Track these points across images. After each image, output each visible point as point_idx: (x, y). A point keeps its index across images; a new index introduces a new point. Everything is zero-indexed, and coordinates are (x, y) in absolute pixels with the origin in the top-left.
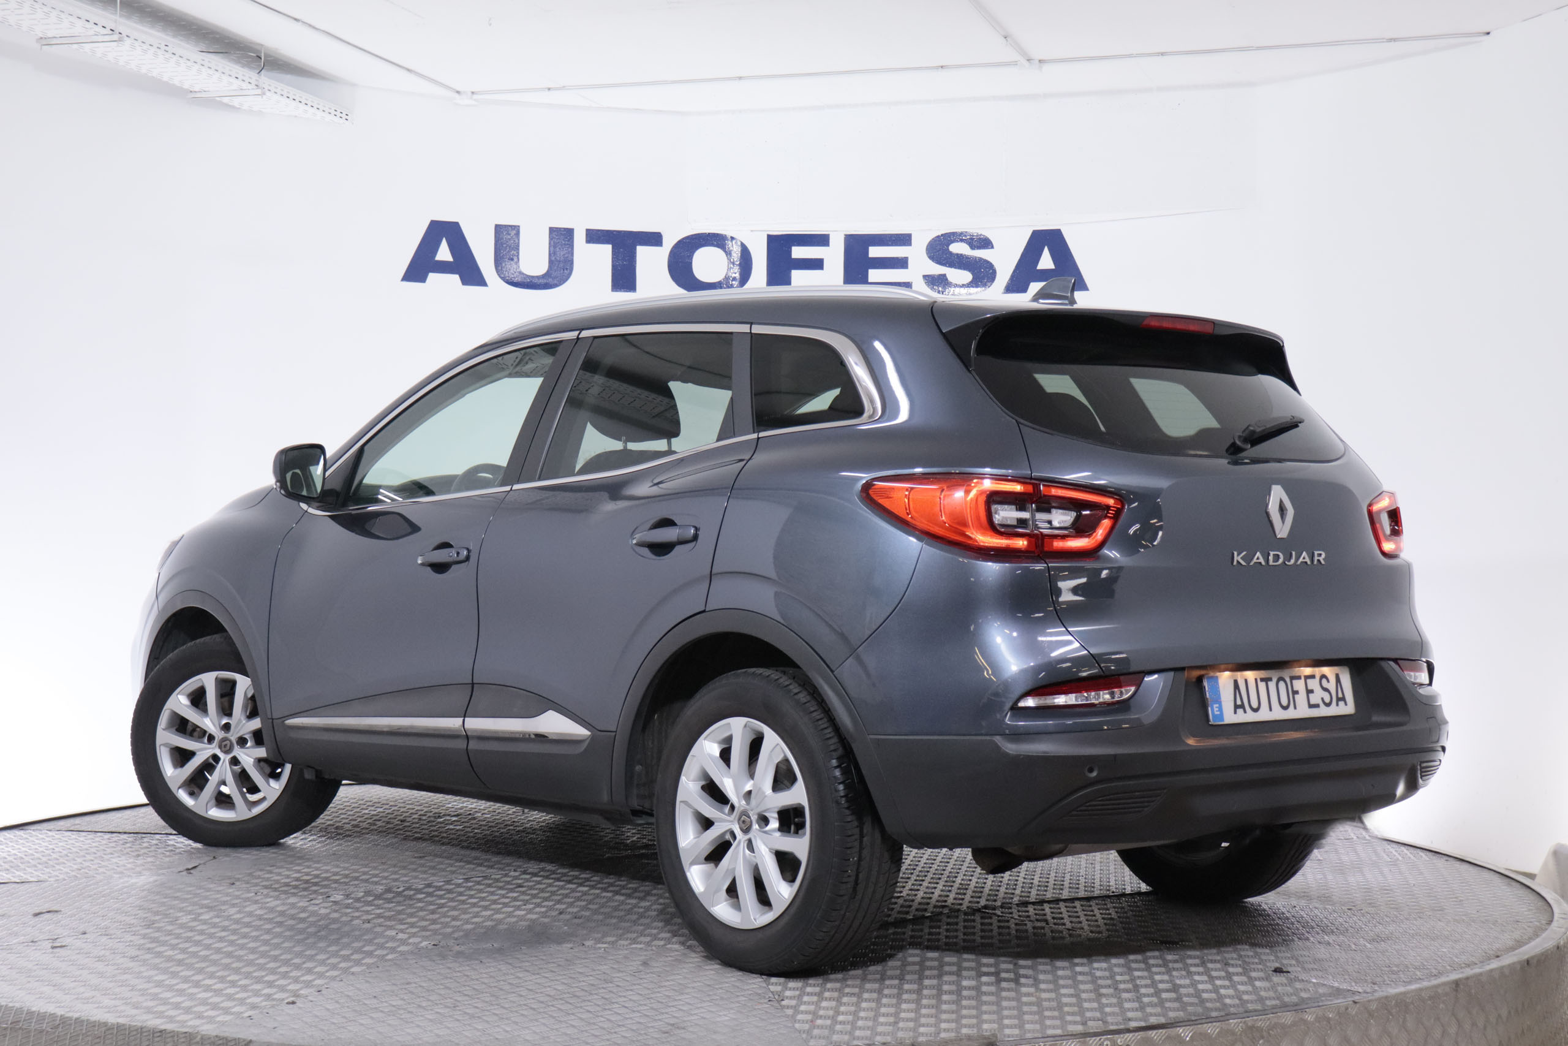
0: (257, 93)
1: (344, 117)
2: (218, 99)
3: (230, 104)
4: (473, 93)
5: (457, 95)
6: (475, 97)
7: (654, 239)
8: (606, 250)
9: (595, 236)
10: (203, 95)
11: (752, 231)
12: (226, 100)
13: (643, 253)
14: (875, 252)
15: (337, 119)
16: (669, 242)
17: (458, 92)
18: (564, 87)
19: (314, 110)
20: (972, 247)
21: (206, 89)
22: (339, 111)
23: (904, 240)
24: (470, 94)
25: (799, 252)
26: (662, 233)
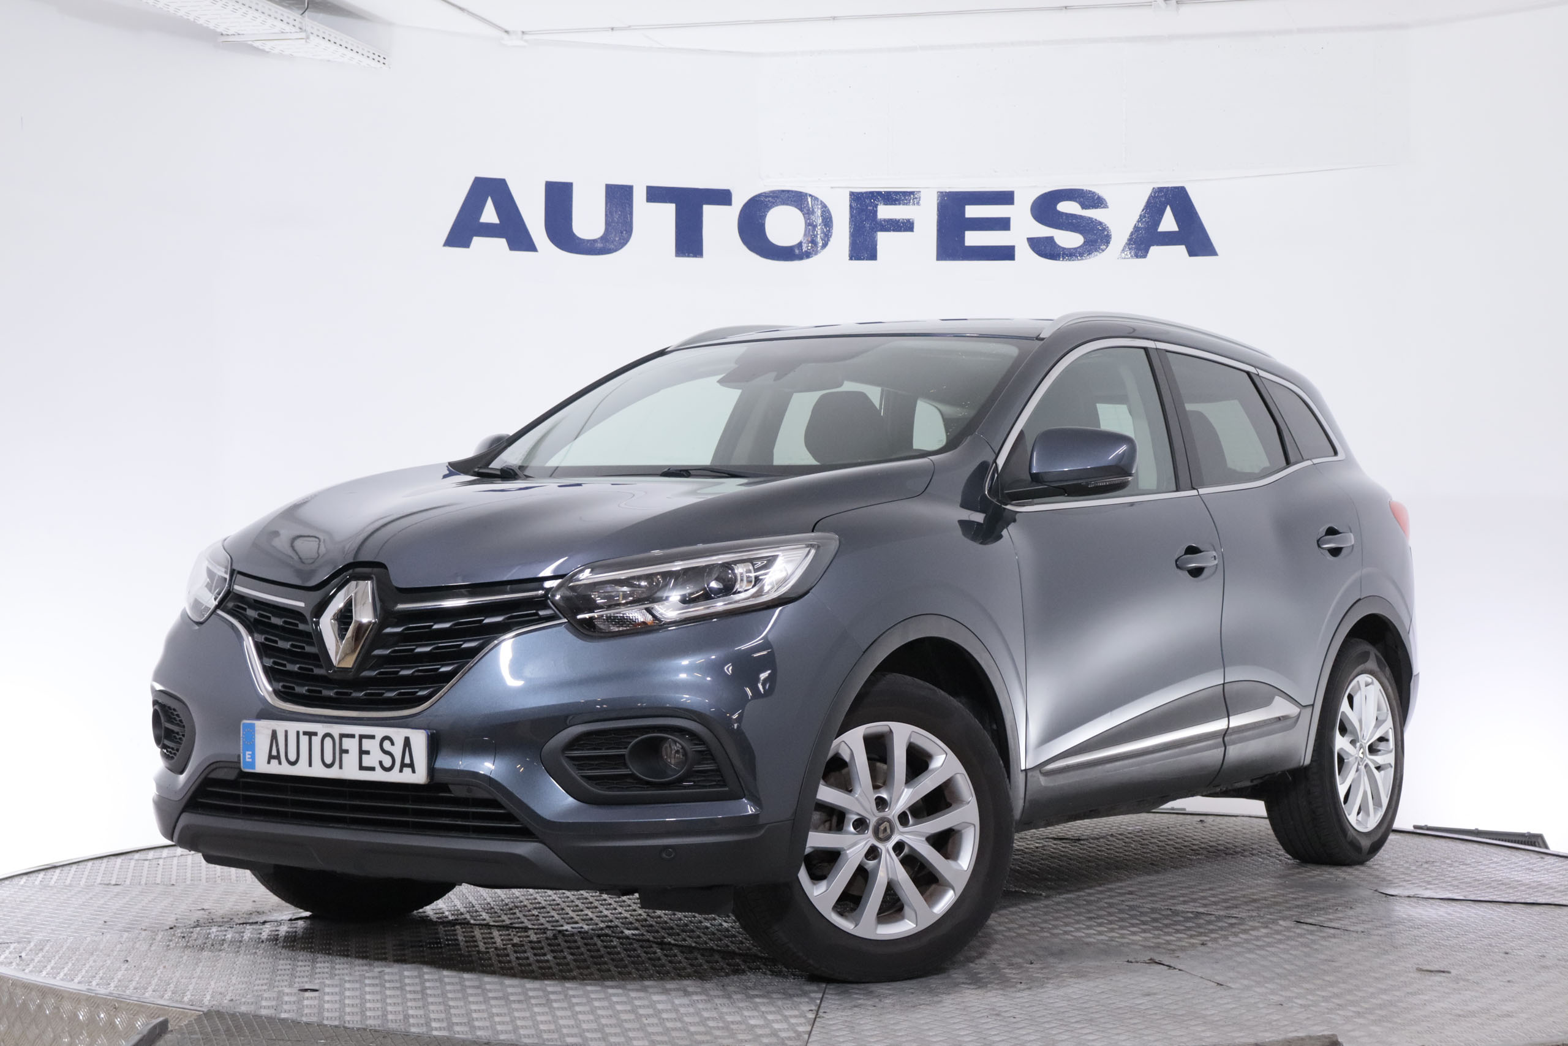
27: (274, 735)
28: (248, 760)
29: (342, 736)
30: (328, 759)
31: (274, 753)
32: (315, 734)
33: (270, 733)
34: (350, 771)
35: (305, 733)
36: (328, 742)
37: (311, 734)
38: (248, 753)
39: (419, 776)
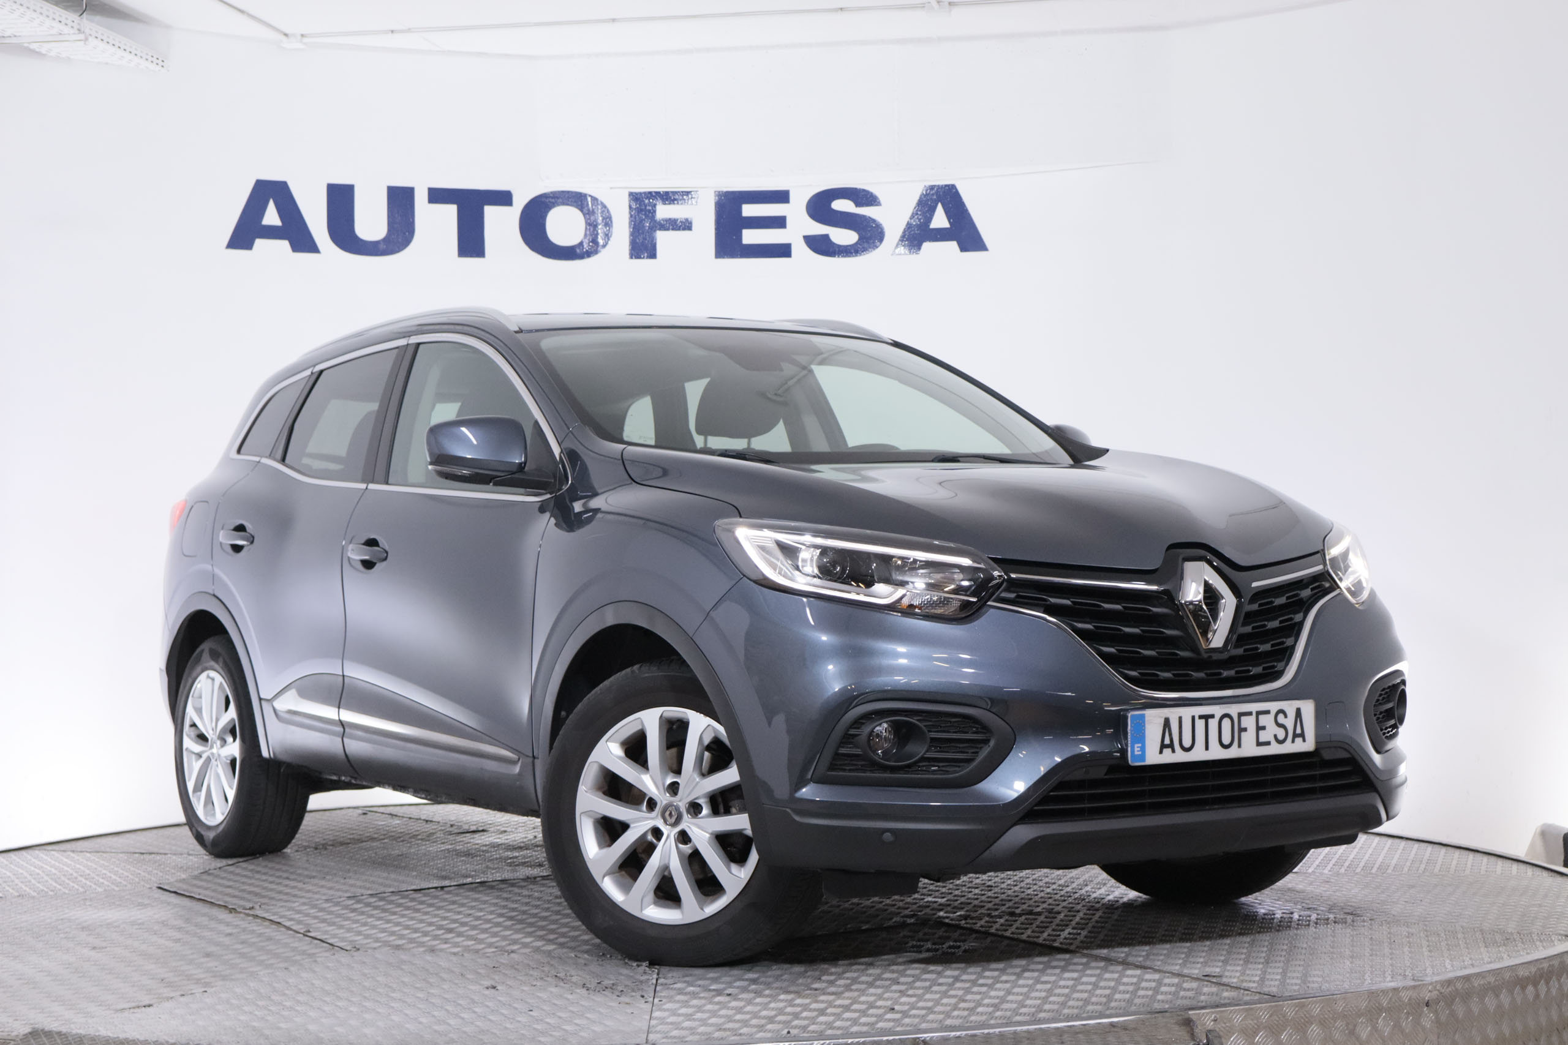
0: (79, 38)
1: (159, 62)
2: (26, 45)
3: (37, 50)
4: (302, 35)
5: (284, 38)
6: (305, 40)
7: (503, 198)
8: (450, 211)
9: (437, 196)
10: (14, 41)
11: (611, 188)
12: (34, 46)
13: (491, 212)
14: (749, 210)
15: (153, 67)
16: (520, 201)
17: (286, 35)
18: (409, 29)
19: (132, 57)
20: (858, 205)
21: (17, 34)
22: (155, 57)
23: (781, 197)
24: (299, 37)
25: (663, 212)
26: (513, 192)
27: (1167, 723)
28: (1136, 753)
29: (1241, 715)
30: (1226, 740)
31: (1167, 741)
32: (1212, 716)
33: (1162, 721)
34: (1248, 749)
35: (1201, 717)
36: (1226, 723)
37: (1206, 718)
38: (1136, 745)
39: (1308, 745)
